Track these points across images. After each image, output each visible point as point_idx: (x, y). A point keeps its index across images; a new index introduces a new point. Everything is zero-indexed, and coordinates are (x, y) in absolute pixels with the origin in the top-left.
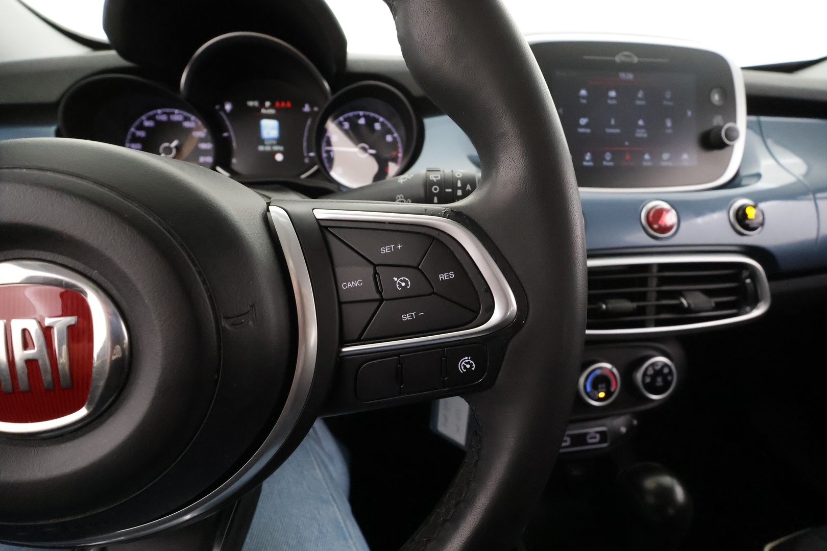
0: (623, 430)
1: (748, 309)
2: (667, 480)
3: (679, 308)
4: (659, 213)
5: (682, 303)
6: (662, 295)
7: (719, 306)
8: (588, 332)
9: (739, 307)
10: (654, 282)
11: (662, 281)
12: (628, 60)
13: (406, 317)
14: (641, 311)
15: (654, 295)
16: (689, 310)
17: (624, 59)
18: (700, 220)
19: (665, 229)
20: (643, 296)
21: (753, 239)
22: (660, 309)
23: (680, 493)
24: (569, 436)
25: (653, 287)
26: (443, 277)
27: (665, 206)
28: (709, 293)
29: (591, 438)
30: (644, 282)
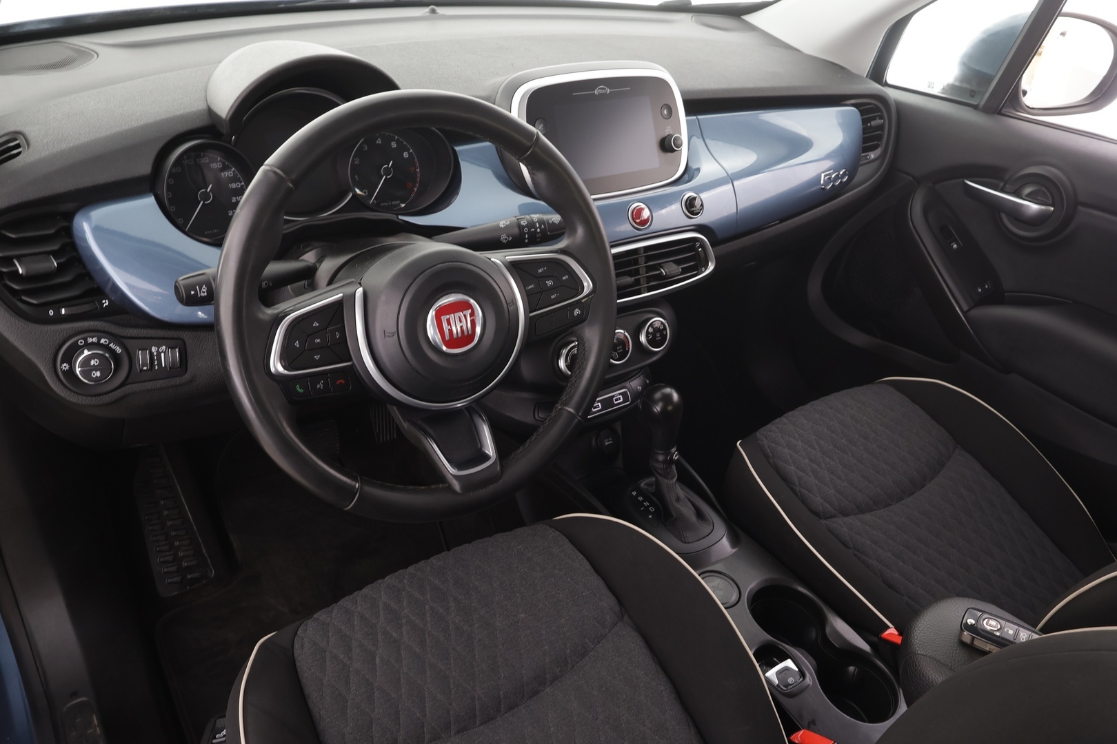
0: (639, 388)
1: (703, 269)
2: (668, 390)
3: (660, 277)
4: (640, 211)
5: (662, 272)
6: (649, 269)
7: (685, 271)
8: (618, 301)
9: (697, 268)
10: (642, 260)
11: (648, 259)
12: (604, 91)
13: (553, 297)
14: (637, 282)
15: (644, 270)
16: (666, 277)
17: (600, 91)
18: (664, 211)
19: (644, 222)
20: (637, 272)
21: (698, 220)
22: (649, 279)
23: (675, 396)
24: (599, 402)
25: (642, 265)
26: (564, 278)
27: (643, 206)
28: (678, 262)
29: (616, 400)
30: (636, 262)
